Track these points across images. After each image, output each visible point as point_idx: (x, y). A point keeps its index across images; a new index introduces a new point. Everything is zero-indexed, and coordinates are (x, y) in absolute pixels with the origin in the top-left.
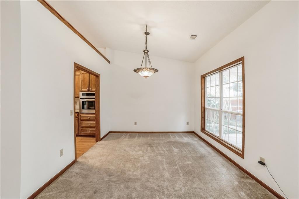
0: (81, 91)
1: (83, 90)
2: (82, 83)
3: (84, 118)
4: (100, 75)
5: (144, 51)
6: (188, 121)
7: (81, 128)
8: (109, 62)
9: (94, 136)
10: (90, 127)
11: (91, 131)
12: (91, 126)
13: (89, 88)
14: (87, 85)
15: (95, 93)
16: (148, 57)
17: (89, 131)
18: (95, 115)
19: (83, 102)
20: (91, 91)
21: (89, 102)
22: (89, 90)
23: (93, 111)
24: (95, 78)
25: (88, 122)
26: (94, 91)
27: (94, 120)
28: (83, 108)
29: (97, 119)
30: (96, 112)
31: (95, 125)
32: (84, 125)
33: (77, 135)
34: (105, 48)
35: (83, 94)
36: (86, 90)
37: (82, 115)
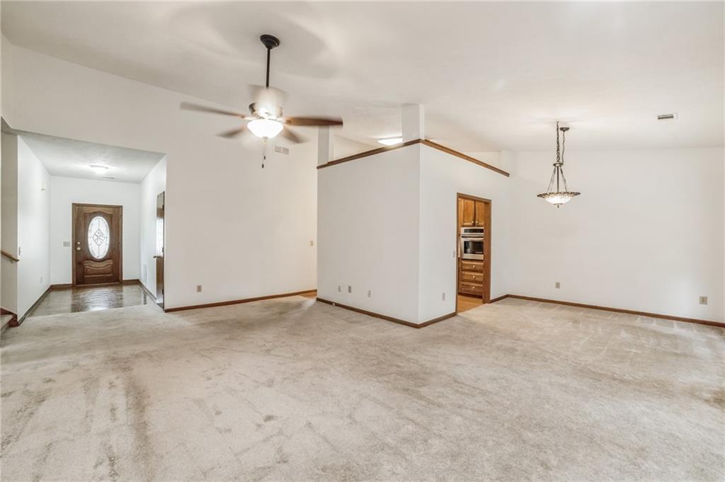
0: (463, 226)
1: (465, 224)
2: (464, 214)
3: (467, 268)
4: (490, 201)
5: (554, 165)
6: (704, 296)
7: (462, 283)
8: (507, 175)
9: (480, 297)
10: (475, 281)
11: (476, 287)
12: (477, 279)
13: (475, 221)
14: (472, 217)
15: (483, 228)
16: (562, 173)
17: (474, 286)
18: (482, 264)
19: (465, 242)
20: (478, 226)
21: (474, 243)
22: (474, 225)
23: (481, 257)
24: (483, 207)
25: (473, 274)
26: (482, 226)
27: (481, 272)
28: (466, 252)
29: (486, 270)
30: (484, 258)
31: (481, 279)
32: (465, 278)
33: (459, 293)
34: (500, 151)
35: (466, 231)
36: (470, 224)
37: (463, 262)
